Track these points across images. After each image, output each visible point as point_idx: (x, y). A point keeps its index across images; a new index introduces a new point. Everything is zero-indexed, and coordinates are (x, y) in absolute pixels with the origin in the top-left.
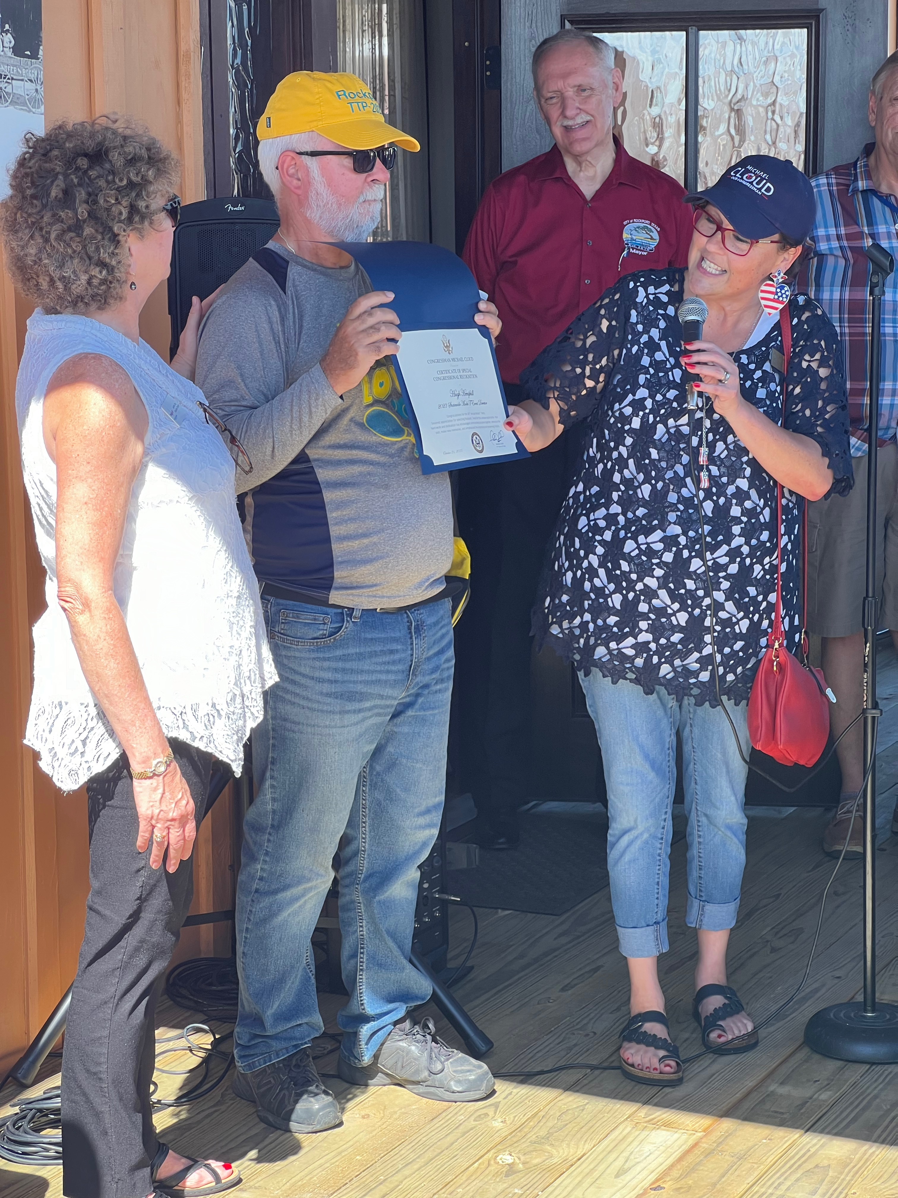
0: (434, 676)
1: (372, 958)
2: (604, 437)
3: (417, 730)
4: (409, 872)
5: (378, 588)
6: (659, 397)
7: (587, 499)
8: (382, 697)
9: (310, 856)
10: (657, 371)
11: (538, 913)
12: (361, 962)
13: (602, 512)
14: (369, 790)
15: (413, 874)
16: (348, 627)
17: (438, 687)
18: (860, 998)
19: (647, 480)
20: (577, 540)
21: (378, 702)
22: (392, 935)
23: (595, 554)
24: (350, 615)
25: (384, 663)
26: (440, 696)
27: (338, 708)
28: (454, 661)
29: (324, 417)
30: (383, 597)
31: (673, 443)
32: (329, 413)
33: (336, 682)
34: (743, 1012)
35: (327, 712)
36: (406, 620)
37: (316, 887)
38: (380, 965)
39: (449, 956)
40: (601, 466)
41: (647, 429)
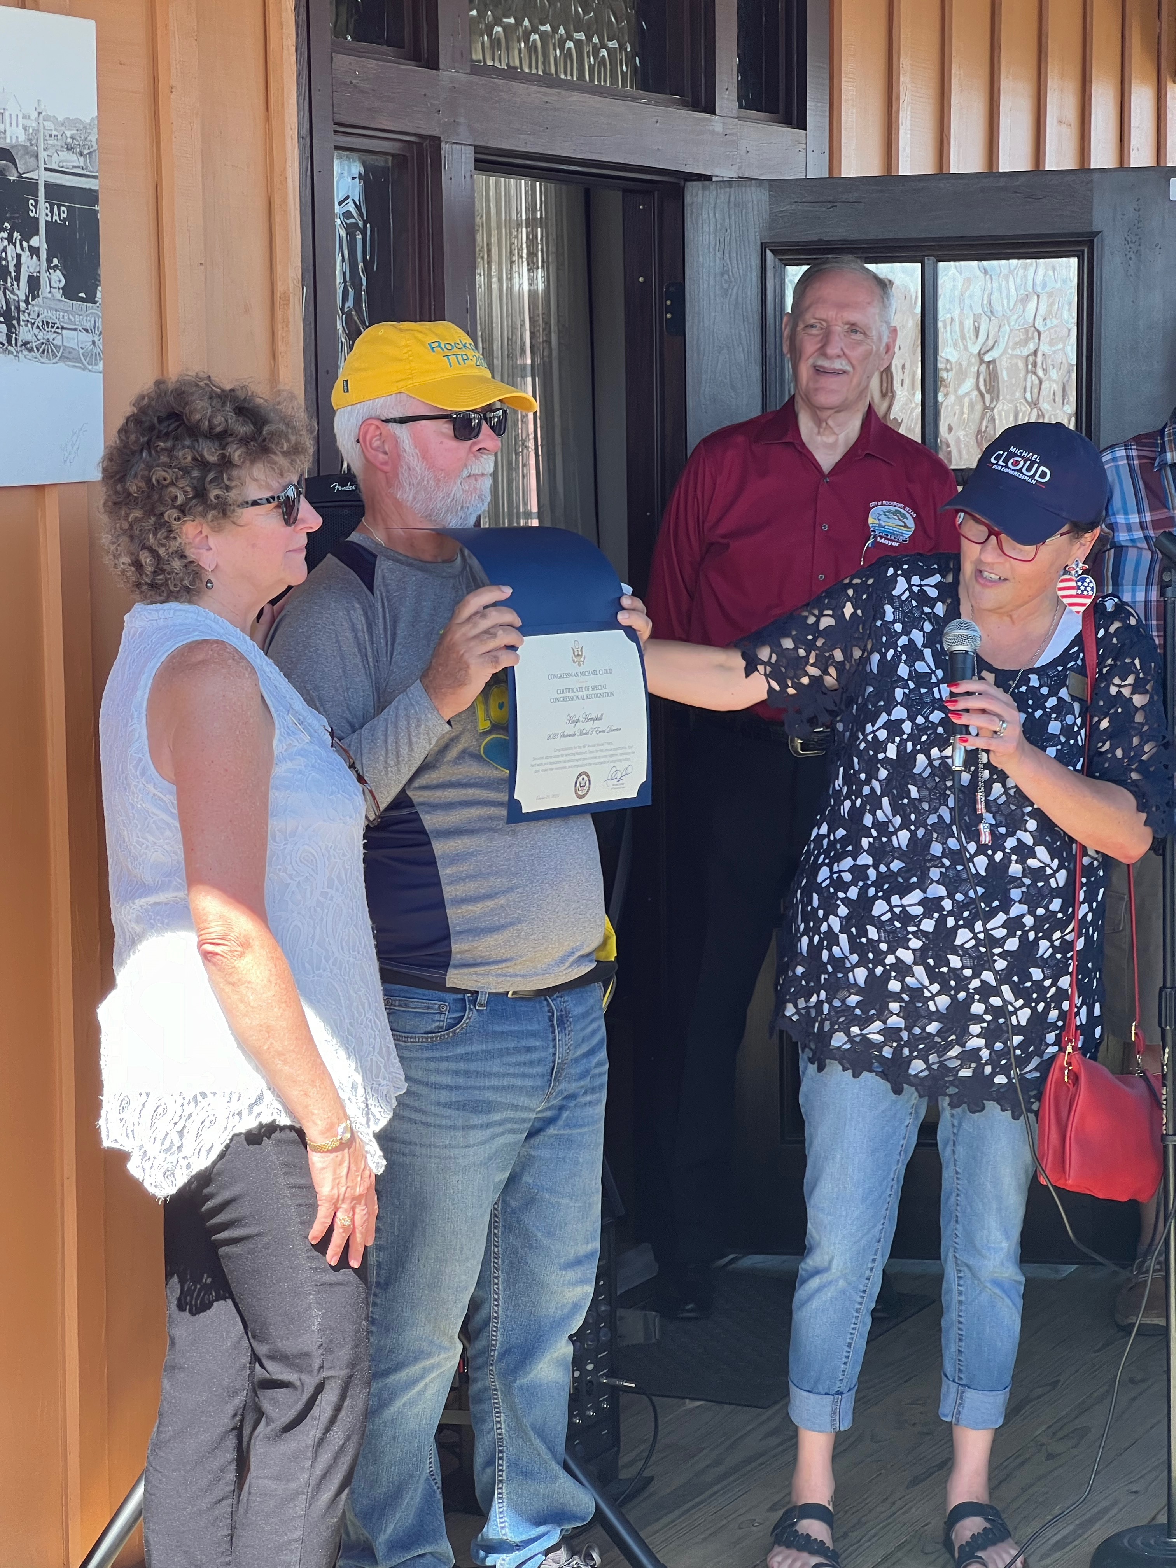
0: (582, 1083)
1: (515, 1465)
2: (853, 767)
3: (561, 1154)
4: (558, 1345)
5: (508, 964)
6: (920, 720)
7: (832, 844)
8: (515, 1107)
9: (430, 1321)
10: (918, 686)
11: (739, 1405)
12: (500, 1471)
13: (848, 862)
14: (503, 1233)
15: (565, 1349)
16: (471, 1017)
17: (588, 1098)
18: (1163, 1519)
19: (904, 826)
20: (815, 897)
21: (510, 1114)
22: (541, 1433)
23: (837, 916)
24: (474, 1002)
25: (519, 1064)
26: (590, 1110)
27: (460, 1123)
28: (607, 1066)
29: (428, 748)
30: (516, 976)
31: (937, 780)
32: (434, 742)
33: (457, 1088)
34: (1010, 1540)
35: (446, 1127)
36: (546, 1009)
37: (438, 1365)
38: (525, 1474)
39: (622, 1461)
40: (848, 804)
41: (905, 761)
